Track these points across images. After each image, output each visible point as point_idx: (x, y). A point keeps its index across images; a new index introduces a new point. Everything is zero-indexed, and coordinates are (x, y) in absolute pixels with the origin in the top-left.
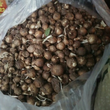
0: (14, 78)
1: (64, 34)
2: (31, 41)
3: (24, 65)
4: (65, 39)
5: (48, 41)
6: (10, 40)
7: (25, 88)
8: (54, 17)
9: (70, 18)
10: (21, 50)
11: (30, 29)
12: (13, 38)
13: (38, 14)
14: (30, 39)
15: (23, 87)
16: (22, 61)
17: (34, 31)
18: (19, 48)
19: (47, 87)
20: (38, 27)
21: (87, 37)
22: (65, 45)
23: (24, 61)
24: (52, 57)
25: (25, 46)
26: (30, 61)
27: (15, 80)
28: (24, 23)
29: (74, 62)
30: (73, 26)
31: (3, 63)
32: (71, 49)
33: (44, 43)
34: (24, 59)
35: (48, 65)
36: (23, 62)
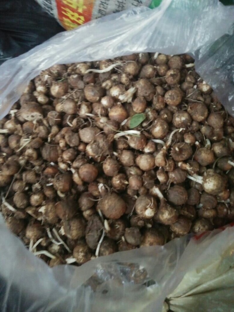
0: (27, 172)
1: (165, 142)
2: (96, 119)
3: (58, 157)
4: (161, 152)
5: (127, 139)
6: (58, 93)
7: (37, 201)
8: (167, 96)
9: (197, 116)
10: (68, 126)
11: (107, 93)
12: (66, 92)
13: (140, 71)
14: (96, 115)
15: (35, 198)
16: (58, 148)
17: (112, 102)
18: (66, 119)
19: (75, 225)
20: (125, 100)
21: (205, 174)
22: (154, 164)
23: (63, 151)
24: (116, 175)
25: (80, 123)
26: (73, 158)
27: (26, 176)
28: (104, 73)
29: (151, 208)
30: (193, 134)
31: (23, 131)
32: (161, 178)
33: (118, 138)
34: (63, 147)
35: (101, 186)
36: (60, 152)
